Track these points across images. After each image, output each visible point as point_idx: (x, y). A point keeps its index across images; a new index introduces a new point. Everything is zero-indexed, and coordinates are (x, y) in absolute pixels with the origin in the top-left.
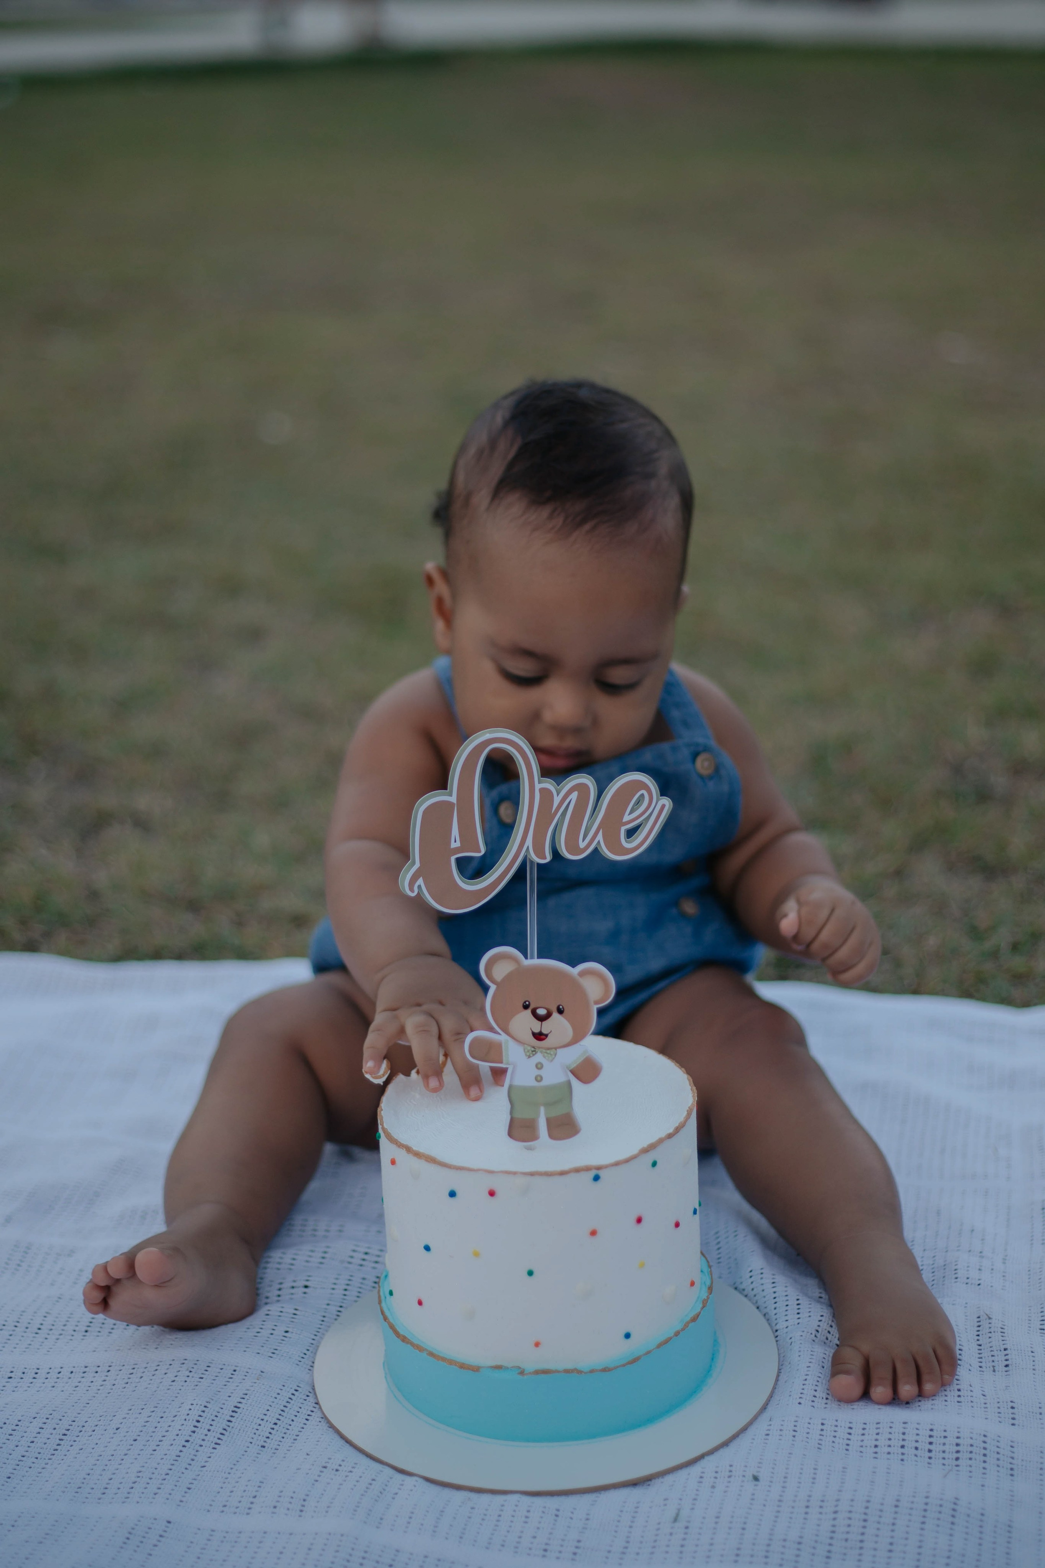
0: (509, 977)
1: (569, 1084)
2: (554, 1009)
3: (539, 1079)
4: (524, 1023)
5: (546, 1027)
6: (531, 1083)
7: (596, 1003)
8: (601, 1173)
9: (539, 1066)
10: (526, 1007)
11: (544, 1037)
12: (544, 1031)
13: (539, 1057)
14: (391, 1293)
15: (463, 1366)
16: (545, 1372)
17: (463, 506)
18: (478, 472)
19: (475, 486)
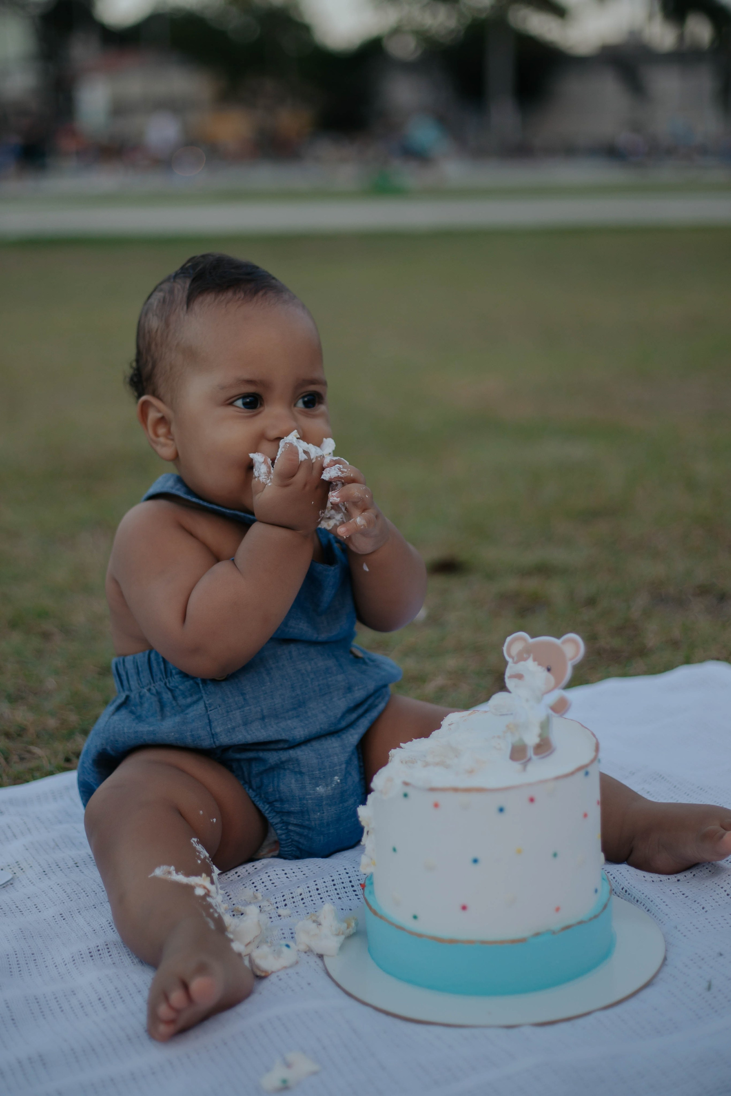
7: (571, 661)
8: (588, 769)
14: (415, 917)
15: (513, 942)
16: (568, 927)
17: (164, 330)
18: (167, 306)
19: (169, 313)
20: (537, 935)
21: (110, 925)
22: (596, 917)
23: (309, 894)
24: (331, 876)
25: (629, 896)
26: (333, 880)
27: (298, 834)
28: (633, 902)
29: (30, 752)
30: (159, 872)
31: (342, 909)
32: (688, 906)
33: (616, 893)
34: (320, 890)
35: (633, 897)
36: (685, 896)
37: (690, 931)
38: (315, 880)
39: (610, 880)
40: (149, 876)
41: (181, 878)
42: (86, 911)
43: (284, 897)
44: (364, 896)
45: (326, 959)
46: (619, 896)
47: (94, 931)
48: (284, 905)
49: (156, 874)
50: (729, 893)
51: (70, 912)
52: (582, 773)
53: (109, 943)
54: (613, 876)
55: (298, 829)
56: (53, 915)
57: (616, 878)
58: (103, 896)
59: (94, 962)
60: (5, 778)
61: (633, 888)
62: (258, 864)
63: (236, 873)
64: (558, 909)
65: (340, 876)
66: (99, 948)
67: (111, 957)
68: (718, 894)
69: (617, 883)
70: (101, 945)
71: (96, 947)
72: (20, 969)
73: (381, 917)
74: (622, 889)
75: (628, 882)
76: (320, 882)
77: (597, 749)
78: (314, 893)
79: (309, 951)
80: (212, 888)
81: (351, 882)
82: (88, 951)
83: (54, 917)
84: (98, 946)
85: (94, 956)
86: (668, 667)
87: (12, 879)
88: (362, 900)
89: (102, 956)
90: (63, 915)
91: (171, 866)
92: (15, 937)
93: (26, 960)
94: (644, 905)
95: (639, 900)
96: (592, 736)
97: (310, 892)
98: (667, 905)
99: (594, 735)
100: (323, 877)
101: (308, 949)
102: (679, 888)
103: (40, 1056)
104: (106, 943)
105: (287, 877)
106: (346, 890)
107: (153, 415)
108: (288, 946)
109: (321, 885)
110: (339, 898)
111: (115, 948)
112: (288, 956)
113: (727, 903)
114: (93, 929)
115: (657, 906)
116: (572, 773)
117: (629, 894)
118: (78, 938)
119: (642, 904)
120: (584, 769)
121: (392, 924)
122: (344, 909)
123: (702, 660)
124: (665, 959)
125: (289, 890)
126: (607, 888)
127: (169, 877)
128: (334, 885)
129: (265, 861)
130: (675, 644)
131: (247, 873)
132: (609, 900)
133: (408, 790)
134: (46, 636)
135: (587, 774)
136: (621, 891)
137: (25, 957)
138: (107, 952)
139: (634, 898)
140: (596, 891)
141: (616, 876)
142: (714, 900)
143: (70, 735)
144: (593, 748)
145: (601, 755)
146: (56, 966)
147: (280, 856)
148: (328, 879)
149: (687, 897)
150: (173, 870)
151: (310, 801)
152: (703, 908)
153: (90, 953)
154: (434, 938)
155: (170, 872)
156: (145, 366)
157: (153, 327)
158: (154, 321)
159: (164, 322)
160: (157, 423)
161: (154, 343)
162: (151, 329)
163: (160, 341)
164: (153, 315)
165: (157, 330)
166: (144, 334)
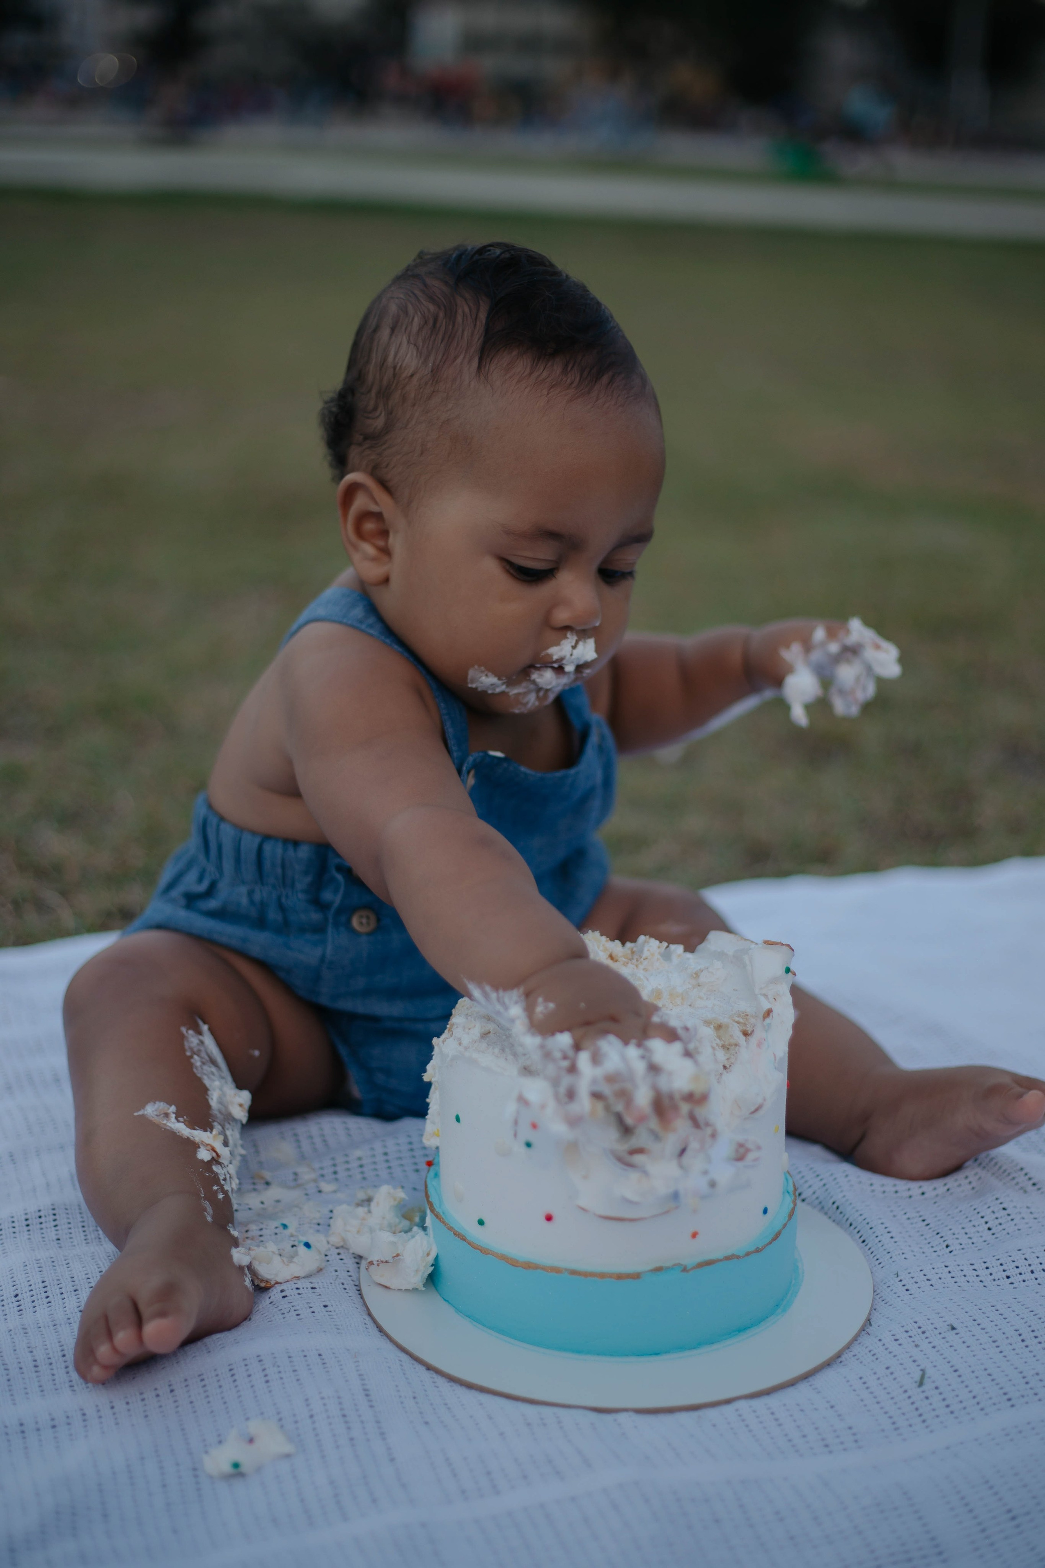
14: (481, 1223)
15: (620, 1277)
16: (708, 1263)
17: (426, 383)
18: (440, 341)
19: (442, 358)
20: (659, 1269)
30: (151, 1110)
35: (845, 1218)
36: (926, 1223)
40: (136, 1114)
41: (181, 1128)
49: (146, 1113)
50: (991, 1227)
59: (30, 1235)
64: (694, 1235)
66: (42, 1214)
67: (56, 1228)
68: (974, 1226)
70: (47, 1209)
71: (38, 1212)
73: (437, 1216)
80: (224, 1152)
82: (24, 1217)
84: (39, 1209)
85: (31, 1225)
89: (43, 1226)
91: (171, 1106)
95: (854, 1223)
101: (343, 1246)
107: (360, 502)
108: (308, 1245)
112: (305, 1261)
117: (841, 1212)
119: (856, 1231)
121: (449, 1228)
124: (867, 1322)
127: (165, 1122)
138: (52, 1220)
139: (847, 1219)
140: (766, 1211)
150: (173, 1113)
153: (27, 1220)
154: (504, 1258)
155: (167, 1115)
156: (370, 415)
157: (404, 365)
158: (409, 355)
159: (430, 370)
160: (365, 516)
161: (399, 391)
162: (400, 364)
163: (413, 395)
164: (409, 342)
165: (412, 376)
166: (383, 364)
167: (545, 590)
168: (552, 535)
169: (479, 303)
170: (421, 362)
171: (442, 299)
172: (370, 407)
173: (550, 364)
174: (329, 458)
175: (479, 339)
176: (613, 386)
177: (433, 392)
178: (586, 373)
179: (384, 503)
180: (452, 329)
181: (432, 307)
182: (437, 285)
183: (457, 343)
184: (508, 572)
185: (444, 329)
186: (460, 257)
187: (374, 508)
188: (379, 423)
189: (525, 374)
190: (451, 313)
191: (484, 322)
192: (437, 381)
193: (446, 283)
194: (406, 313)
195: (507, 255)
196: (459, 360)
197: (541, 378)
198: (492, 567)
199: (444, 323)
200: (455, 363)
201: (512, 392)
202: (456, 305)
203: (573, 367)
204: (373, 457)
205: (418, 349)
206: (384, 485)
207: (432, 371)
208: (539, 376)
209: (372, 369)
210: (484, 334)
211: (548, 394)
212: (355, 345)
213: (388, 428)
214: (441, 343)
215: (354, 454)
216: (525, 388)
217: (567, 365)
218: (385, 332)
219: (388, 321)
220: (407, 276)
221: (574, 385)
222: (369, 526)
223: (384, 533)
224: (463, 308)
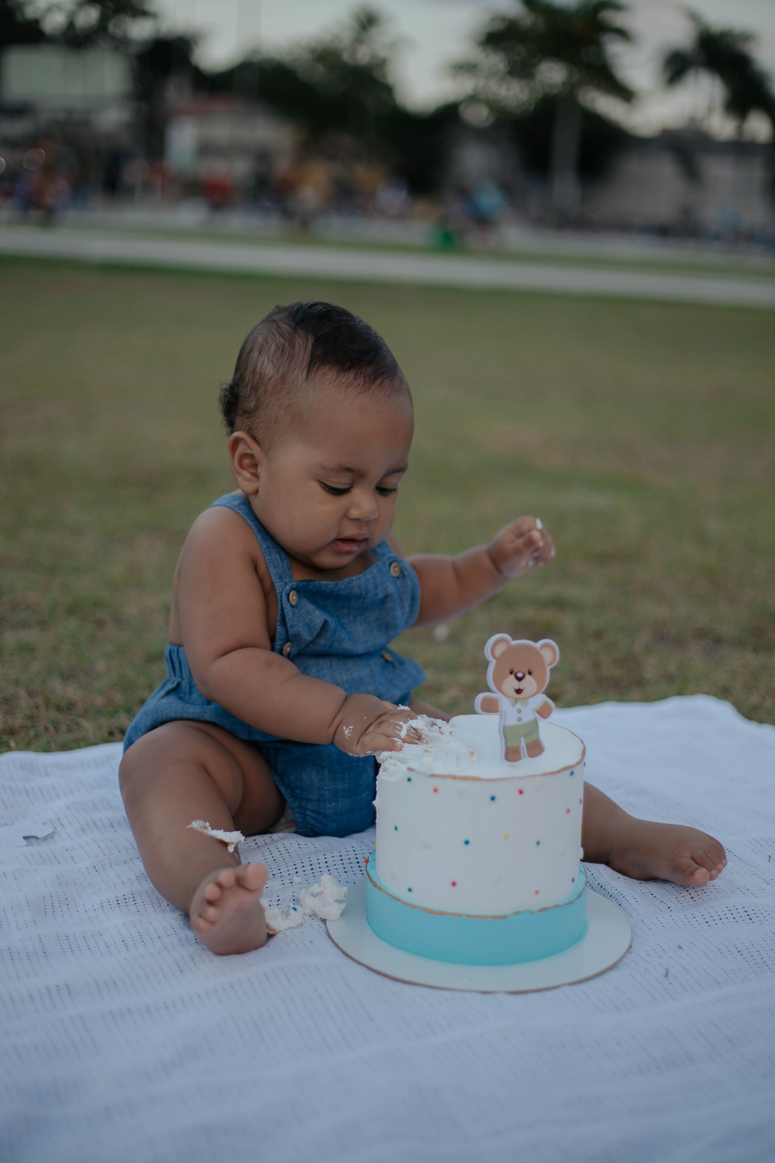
0: (503, 654)
1: (536, 721)
2: (526, 672)
3: (519, 719)
4: (511, 683)
5: (522, 685)
6: (515, 722)
7: (549, 665)
8: (574, 770)
9: (519, 711)
10: (511, 673)
11: (520, 691)
12: (521, 688)
13: (519, 705)
14: (410, 890)
15: (495, 917)
16: (545, 909)
17: (278, 384)
18: (286, 360)
19: (287, 369)
20: (517, 913)
21: (137, 878)
22: (571, 903)
23: (318, 866)
24: (340, 852)
25: (604, 891)
26: (341, 856)
27: (313, 818)
28: (607, 897)
29: (78, 724)
31: (347, 882)
32: (655, 905)
33: (592, 888)
34: (328, 863)
35: (607, 892)
36: (653, 896)
37: (655, 925)
38: (324, 853)
39: (588, 876)
40: (187, 827)
42: (117, 865)
43: (295, 865)
44: (366, 869)
45: (328, 922)
46: (595, 891)
47: (123, 882)
48: (295, 872)
49: (193, 826)
51: (102, 865)
52: (568, 772)
53: (135, 893)
54: (591, 873)
55: (314, 815)
56: (87, 867)
57: (594, 875)
58: (135, 852)
59: (120, 909)
60: (53, 745)
61: (608, 884)
62: (275, 836)
63: (255, 840)
64: (537, 892)
65: (347, 853)
66: (126, 897)
67: (136, 905)
69: (594, 879)
70: (127, 895)
71: (123, 896)
72: (54, 910)
73: (380, 889)
74: (599, 884)
75: (604, 878)
76: (329, 856)
77: (584, 754)
78: (323, 865)
79: (313, 915)
81: (357, 858)
82: (115, 899)
83: (87, 868)
84: (124, 895)
85: (120, 904)
86: (662, 697)
87: (53, 833)
88: (366, 875)
89: (128, 904)
90: (97, 867)
91: (206, 822)
92: (52, 882)
93: (60, 904)
94: (616, 900)
95: (612, 895)
96: (580, 742)
97: (319, 863)
98: (637, 901)
99: (582, 743)
100: (332, 852)
101: (312, 913)
102: (648, 888)
103: (67, 985)
104: (132, 893)
105: (300, 848)
106: (352, 865)
107: (241, 449)
108: (295, 909)
109: (329, 859)
110: (345, 872)
111: (140, 897)
112: (296, 918)
113: (690, 905)
114: (122, 881)
115: (628, 901)
116: (559, 772)
117: (604, 889)
118: (107, 887)
119: (615, 899)
120: (570, 770)
121: (389, 895)
122: (349, 882)
123: (692, 693)
124: (630, 947)
125: (301, 860)
126: (583, 879)
128: (342, 860)
129: (281, 835)
130: (670, 679)
131: (264, 843)
132: (584, 889)
133: (412, 775)
134: (100, 624)
135: (572, 773)
136: (598, 886)
137: (59, 901)
138: (132, 901)
139: (609, 893)
140: (573, 880)
141: (594, 873)
142: (679, 901)
143: (115, 712)
144: (580, 752)
145: (587, 759)
146: (86, 911)
147: (296, 832)
148: (336, 854)
149: (655, 897)
150: (209, 826)
151: (327, 792)
152: (669, 908)
153: (117, 901)
154: (425, 910)
155: (205, 828)
156: (247, 400)
157: (266, 372)
158: (269, 367)
159: (280, 376)
160: (244, 456)
161: (263, 387)
162: (263, 372)
163: (270, 390)
164: (268, 360)
165: (270, 379)
166: (254, 372)
167: (345, 500)
168: (349, 470)
169: (308, 338)
170: (275, 372)
171: (287, 335)
172: (247, 395)
173: (347, 374)
174: (225, 422)
175: (308, 359)
176: (383, 386)
177: (282, 388)
178: (367, 379)
179: (255, 449)
180: (293, 353)
181: (282, 340)
182: (285, 327)
183: (296, 361)
184: (324, 489)
185: (288, 353)
186: (298, 310)
187: (249, 452)
188: (252, 404)
189: (333, 380)
190: (292, 344)
191: (310, 349)
192: (284, 382)
193: (290, 326)
194: (267, 343)
195: (325, 310)
196: (296, 371)
197: (342, 382)
198: (315, 487)
199: (288, 349)
200: (294, 373)
201: (325, 390)
202: (295, 339)
203: (360, 376)
204: (249, 423)
205: (273, 364)
206: (254, 438)
207: (281, 377)
208: (340, 381)
209: (248, 374)
210: (310, 356)
211: (346, 391)
212: (239, 359)
213: (257, 408)
214: (286, 361)
215: (238, 421)
216: (333, 388)
217: (356, 375)
218: (255, 353)
219: (257, 347)
220: (269, 320)
221: (360, 386)
222: (246, 461)
223: (255, 466)
224: (299, 341)
